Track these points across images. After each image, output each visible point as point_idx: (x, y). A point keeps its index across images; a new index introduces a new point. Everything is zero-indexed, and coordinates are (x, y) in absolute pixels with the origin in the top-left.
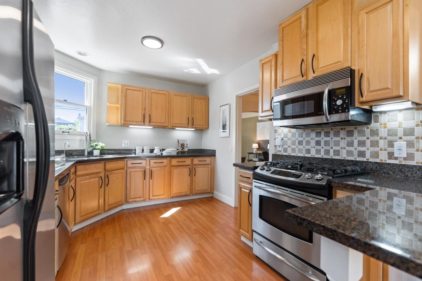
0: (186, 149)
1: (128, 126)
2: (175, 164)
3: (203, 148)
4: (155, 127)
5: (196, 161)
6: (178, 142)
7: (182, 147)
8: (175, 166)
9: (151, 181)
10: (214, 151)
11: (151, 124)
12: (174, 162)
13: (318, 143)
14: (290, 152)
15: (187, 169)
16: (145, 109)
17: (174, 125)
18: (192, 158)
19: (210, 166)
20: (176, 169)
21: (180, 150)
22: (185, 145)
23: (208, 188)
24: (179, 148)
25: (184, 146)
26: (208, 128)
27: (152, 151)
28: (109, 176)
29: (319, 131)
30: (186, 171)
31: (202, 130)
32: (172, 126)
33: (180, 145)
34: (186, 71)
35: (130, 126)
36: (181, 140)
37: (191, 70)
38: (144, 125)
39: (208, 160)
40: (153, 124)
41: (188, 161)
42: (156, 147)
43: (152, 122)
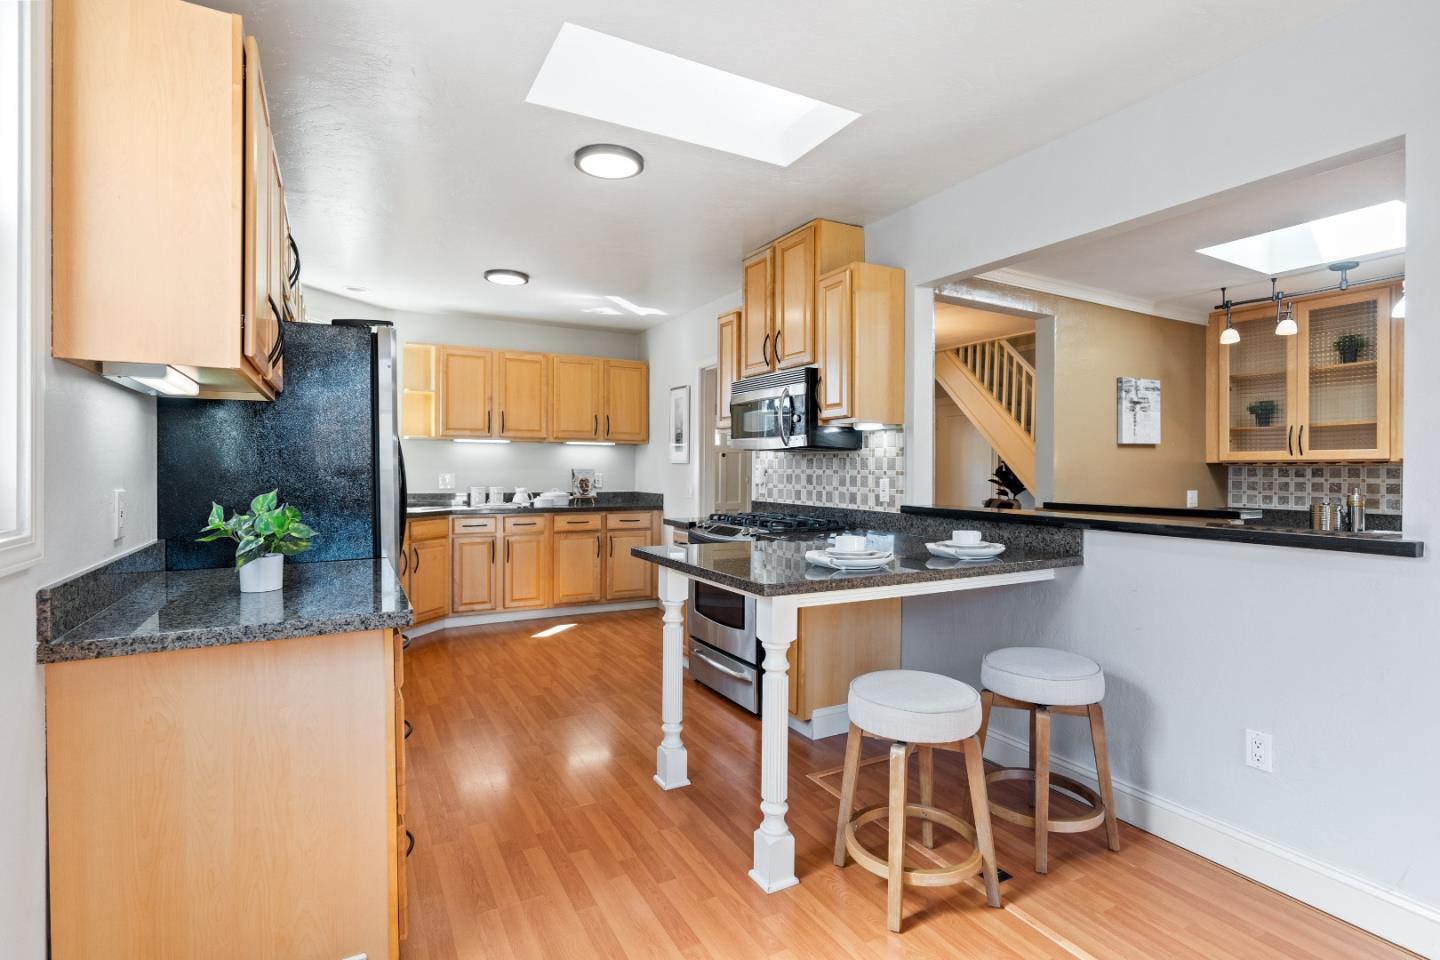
0: (592, 494)
1: (452, 440)
2: (563, 529)
3: (637, 489)
4: (515, 440)
5: (614, 520)
6: (573, 474)
7: (582, 487)
8: (564, 532)
9: (508, 566)
10: (659, 498)
11: (505, 434)
12: (561, 522)
13: (809, 480)
14: (775, 499)
15: (592, 540)
16: (491, 399)
17: (561, 435)
18: (604, 514)
19: (649, 533)
20: (566, 538)
21: (578, 495)
22: (590, 485)
23: (645, 585)
24: (576, 490)
25: (587, 486)
26: (646, 439)
27: (509, 498)
28: (419, 551)
29: (810, 457)
30: (589, 544)
31: (635, 445)
32: (556, 438)
33: (577, 483)
34: (587, 311)
35: (456, 440)
36: (581, 471)
37: (599, 310)
38: (490, 437)
39: (644, 518)
40: (511, 434)
41: (594, 520)
42: (519, 487)
43: (509, 430)
